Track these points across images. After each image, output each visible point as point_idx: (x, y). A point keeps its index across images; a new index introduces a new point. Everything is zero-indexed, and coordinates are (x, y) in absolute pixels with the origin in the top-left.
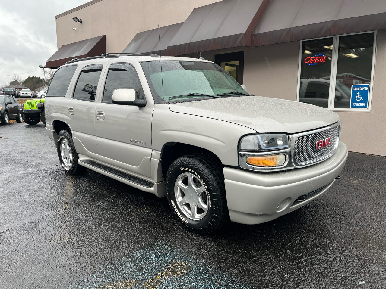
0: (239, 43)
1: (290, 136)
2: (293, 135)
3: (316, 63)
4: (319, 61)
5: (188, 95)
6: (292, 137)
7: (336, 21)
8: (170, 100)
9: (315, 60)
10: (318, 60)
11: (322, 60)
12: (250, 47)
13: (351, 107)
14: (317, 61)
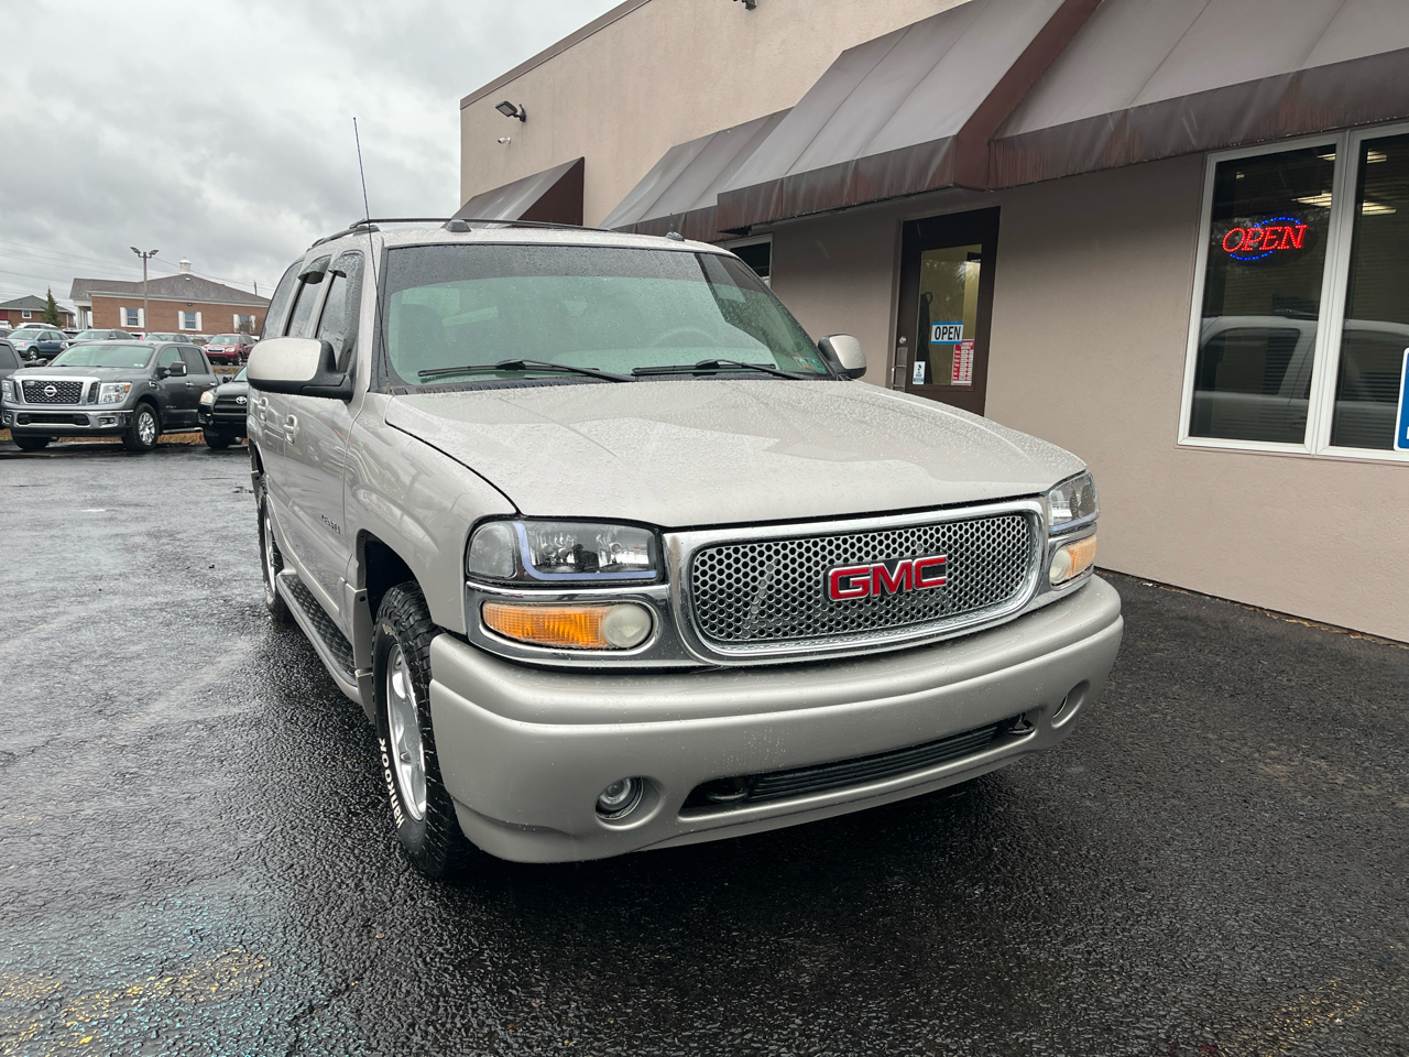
0: (934, 175)
1: (667, 537)
2: (681, 536)
3: (1267, 251)
4: (1279, 245)
5: (499, 367)
6: (675, 541)
7: (1300, 75)
8: (424, 381)
9: (1264, 238)
10: (1275, 240)
11: (1289, 242)
12: (983, 191)
13: (1400, 446)
14: (1271, 242)
